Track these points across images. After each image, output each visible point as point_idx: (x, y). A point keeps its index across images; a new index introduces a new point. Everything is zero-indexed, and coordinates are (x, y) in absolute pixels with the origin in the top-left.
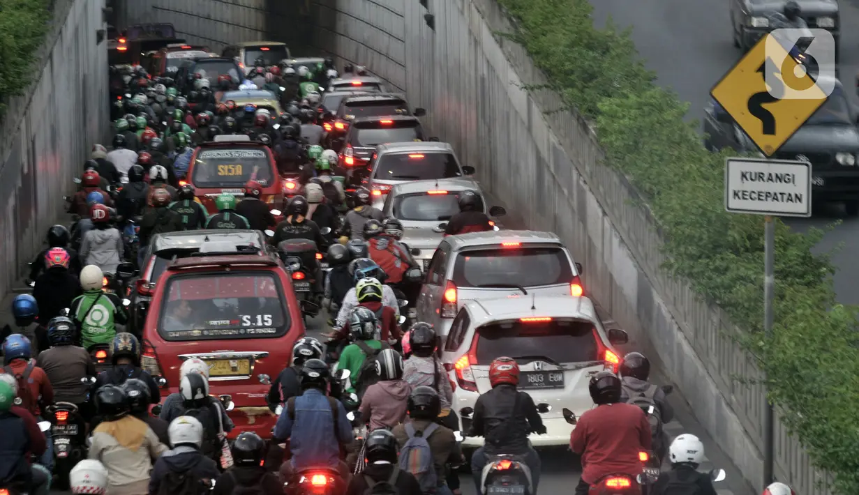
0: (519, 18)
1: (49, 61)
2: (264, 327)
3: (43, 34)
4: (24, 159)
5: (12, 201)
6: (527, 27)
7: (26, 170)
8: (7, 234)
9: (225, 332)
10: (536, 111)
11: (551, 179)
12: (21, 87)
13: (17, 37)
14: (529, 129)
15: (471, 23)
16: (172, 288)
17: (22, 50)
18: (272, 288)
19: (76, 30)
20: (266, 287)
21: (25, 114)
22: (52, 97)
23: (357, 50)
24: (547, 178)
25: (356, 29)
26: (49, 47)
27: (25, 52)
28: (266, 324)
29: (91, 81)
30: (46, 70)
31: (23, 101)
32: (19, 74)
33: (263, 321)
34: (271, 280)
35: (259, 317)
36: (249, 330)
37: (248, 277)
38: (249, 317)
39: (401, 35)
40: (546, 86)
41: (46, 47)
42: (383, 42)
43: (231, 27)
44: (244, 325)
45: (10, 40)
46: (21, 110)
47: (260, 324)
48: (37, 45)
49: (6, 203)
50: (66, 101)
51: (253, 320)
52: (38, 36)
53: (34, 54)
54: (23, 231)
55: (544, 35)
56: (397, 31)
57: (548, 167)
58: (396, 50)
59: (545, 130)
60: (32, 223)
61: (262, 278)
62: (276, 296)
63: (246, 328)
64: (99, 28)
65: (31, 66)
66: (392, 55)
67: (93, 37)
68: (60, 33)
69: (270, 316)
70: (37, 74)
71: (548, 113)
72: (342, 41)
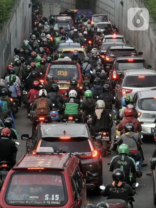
0: (147, 3)
1: (15, 12)
2: (55, 201)
3: (13, 4)
4: (8, 39)
5: (4, 51)
6: (149, 6)
7: (8, 43)
8: (2, 60)
9: (36, 203)
10: (151, 29)
11: (154, 49)
12: (7, 19)
13: (6, 5)
14: (149, 35)
15: (133, 4)
16: (13, 179)
17: (8, 9)
18: (60, 181)
19: (23, 4)
20: (58, 181)
21: (8, 27)
22: (16, 22)
23: (101, 11)
24: (153, 49)
25: (101, 5)
26: (15, 8)
27: (9, 9)
28: (56, 199)
29: (27, 18)
30: (15, 15)
31: (8, 23)
32: (7, 16)
33: (55, 198)
34: (60, 177)
35: (53, 196)
36: (47, 202)
37: (50, 175)
38: (48, 195)
39: (114, 7)
40: (154, 23)
41: (14, 8)
42: (109, 9)
43: (66, 4)
44: (46, 199)
45: (4, 6)
46: (7, 26)
47: (53, 199)
48: (12, 8)
49: (3, 52)
50: (20, 24)
51: (50, 197)
52: (13, 5)
53: (11, 10)
54: (7, 59)
55: (154, 8)
56: (113, 6)
57: (154, 46)
58: (112, 11)
59: (153, 35)
60: (9, 57)
61: (56, 176)
62: (62, 186)
63: (46, 201)
64: (30, 3)
65: (10, 13)
66: (111, 13)
67: (28, 6)
68: (19, 4)
69: (58, 195)
70: (12, 16)
71: (154, 30)
72: (97, 8)
